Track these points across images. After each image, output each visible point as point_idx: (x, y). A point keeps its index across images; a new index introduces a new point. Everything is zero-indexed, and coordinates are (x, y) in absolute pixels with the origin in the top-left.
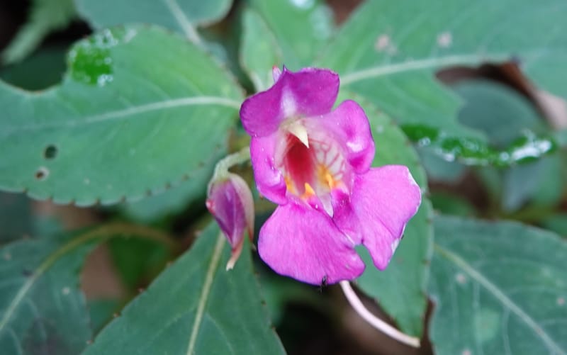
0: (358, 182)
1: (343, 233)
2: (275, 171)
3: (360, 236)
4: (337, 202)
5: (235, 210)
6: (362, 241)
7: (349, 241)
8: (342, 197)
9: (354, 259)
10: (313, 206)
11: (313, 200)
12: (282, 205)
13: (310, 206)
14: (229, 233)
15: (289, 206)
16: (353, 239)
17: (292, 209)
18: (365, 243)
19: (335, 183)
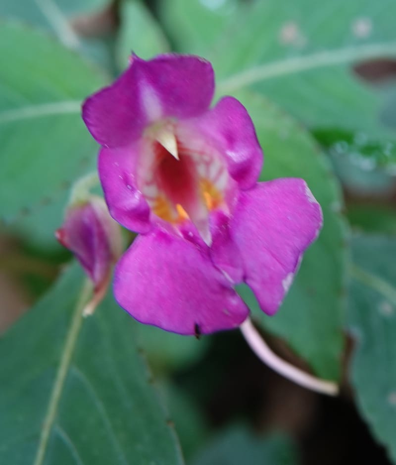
0: (243, 201)
1: (218, 270)
2: (133, 190)
3: (239, 273)
4: (217, 227)
5: (96, 241)
6: (245, 278)
7: (226, 278)
8: (222, 220)
9: (234, 302)
10: (185, 233)
11: (187, 226)
12: (144, 234)
13: (181, 235)
14: (90, 268)
15: (154, 235)
16: (232, 277)
17: (155, 239)
18: (248, 281)
19: (215, 204)
